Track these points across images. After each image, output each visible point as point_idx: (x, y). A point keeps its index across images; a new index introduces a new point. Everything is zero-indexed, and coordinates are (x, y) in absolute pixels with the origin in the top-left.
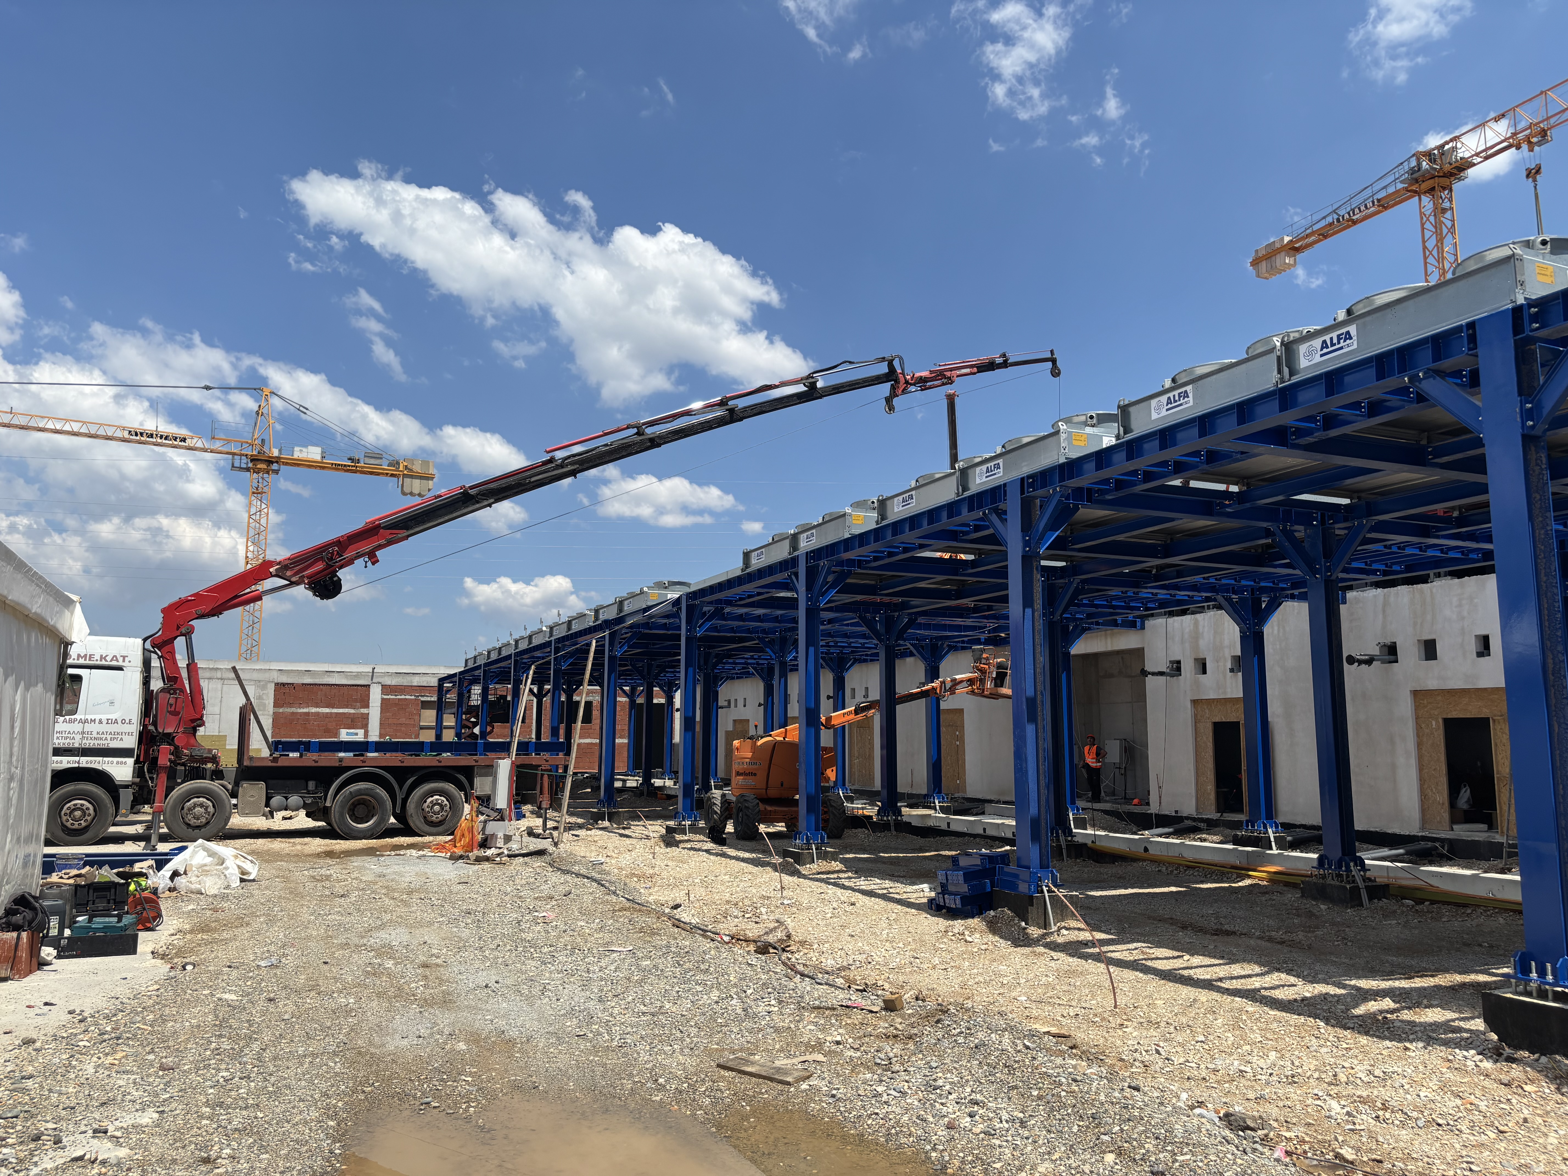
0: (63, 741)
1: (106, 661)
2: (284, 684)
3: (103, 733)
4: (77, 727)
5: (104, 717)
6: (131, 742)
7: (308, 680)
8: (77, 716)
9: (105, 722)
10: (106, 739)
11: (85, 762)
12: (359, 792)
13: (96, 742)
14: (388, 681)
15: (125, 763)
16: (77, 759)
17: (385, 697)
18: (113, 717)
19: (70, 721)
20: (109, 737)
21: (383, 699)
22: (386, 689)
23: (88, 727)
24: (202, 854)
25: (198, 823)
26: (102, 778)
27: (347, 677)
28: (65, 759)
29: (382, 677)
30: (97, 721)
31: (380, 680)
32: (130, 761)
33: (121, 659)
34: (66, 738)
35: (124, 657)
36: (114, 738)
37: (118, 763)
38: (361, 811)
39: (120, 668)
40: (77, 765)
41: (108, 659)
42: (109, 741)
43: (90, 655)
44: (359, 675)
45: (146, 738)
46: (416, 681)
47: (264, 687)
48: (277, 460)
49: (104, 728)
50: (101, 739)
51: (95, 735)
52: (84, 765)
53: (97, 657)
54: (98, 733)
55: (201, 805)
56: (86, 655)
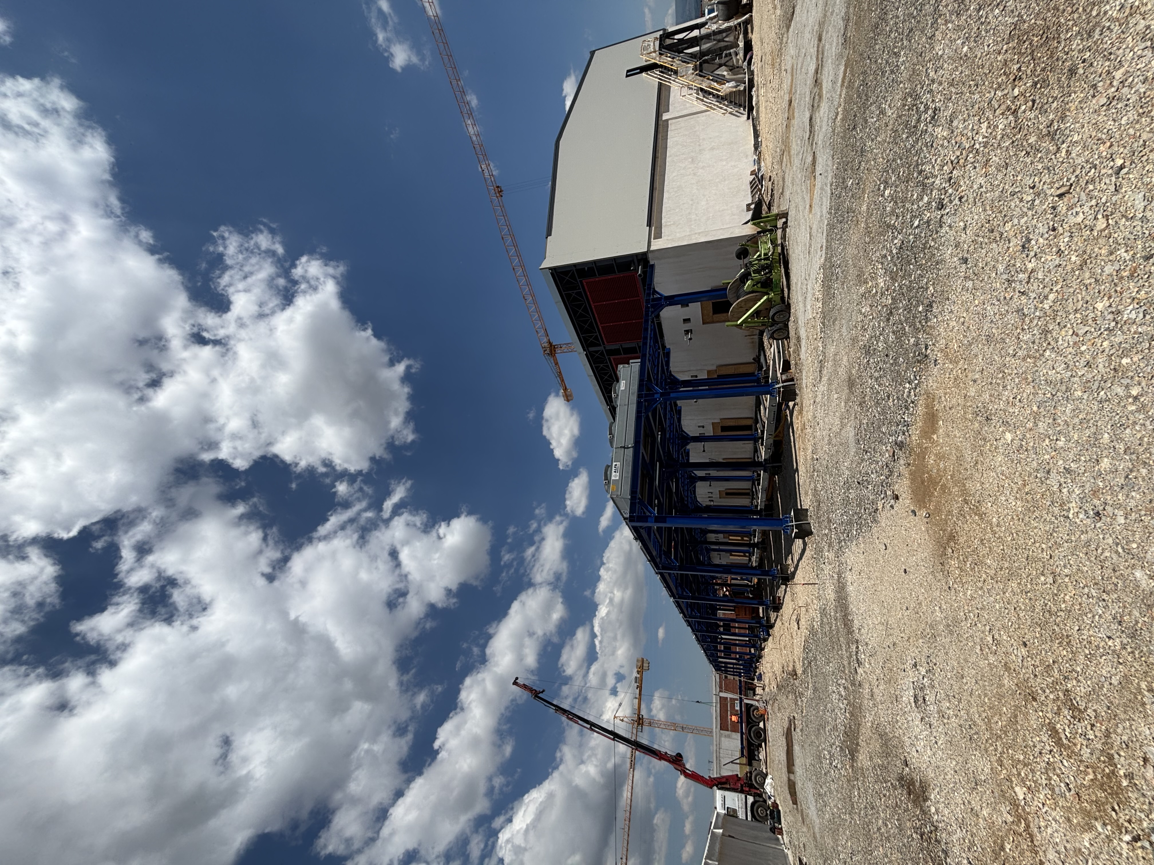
7: (719, 718)
14: (718, 690)
17: (724, 691)
18: (737, 800)
19: (739, 810)
22: (721, 691)
26: (753, 805)
27: (717, 704)
28: (748, 815)
29: (717, 692)
30: (738, 805)
32: (748, 797)
34: (743, 814)
35: (722, 795)
37: (749, 800)
39: (725, 797)
42: (743, 802)
44: (716, 700)
46: (718, 680)
48: (639, 715)
49: (740, 803)
51: (742, 806)
52: (750, 810)
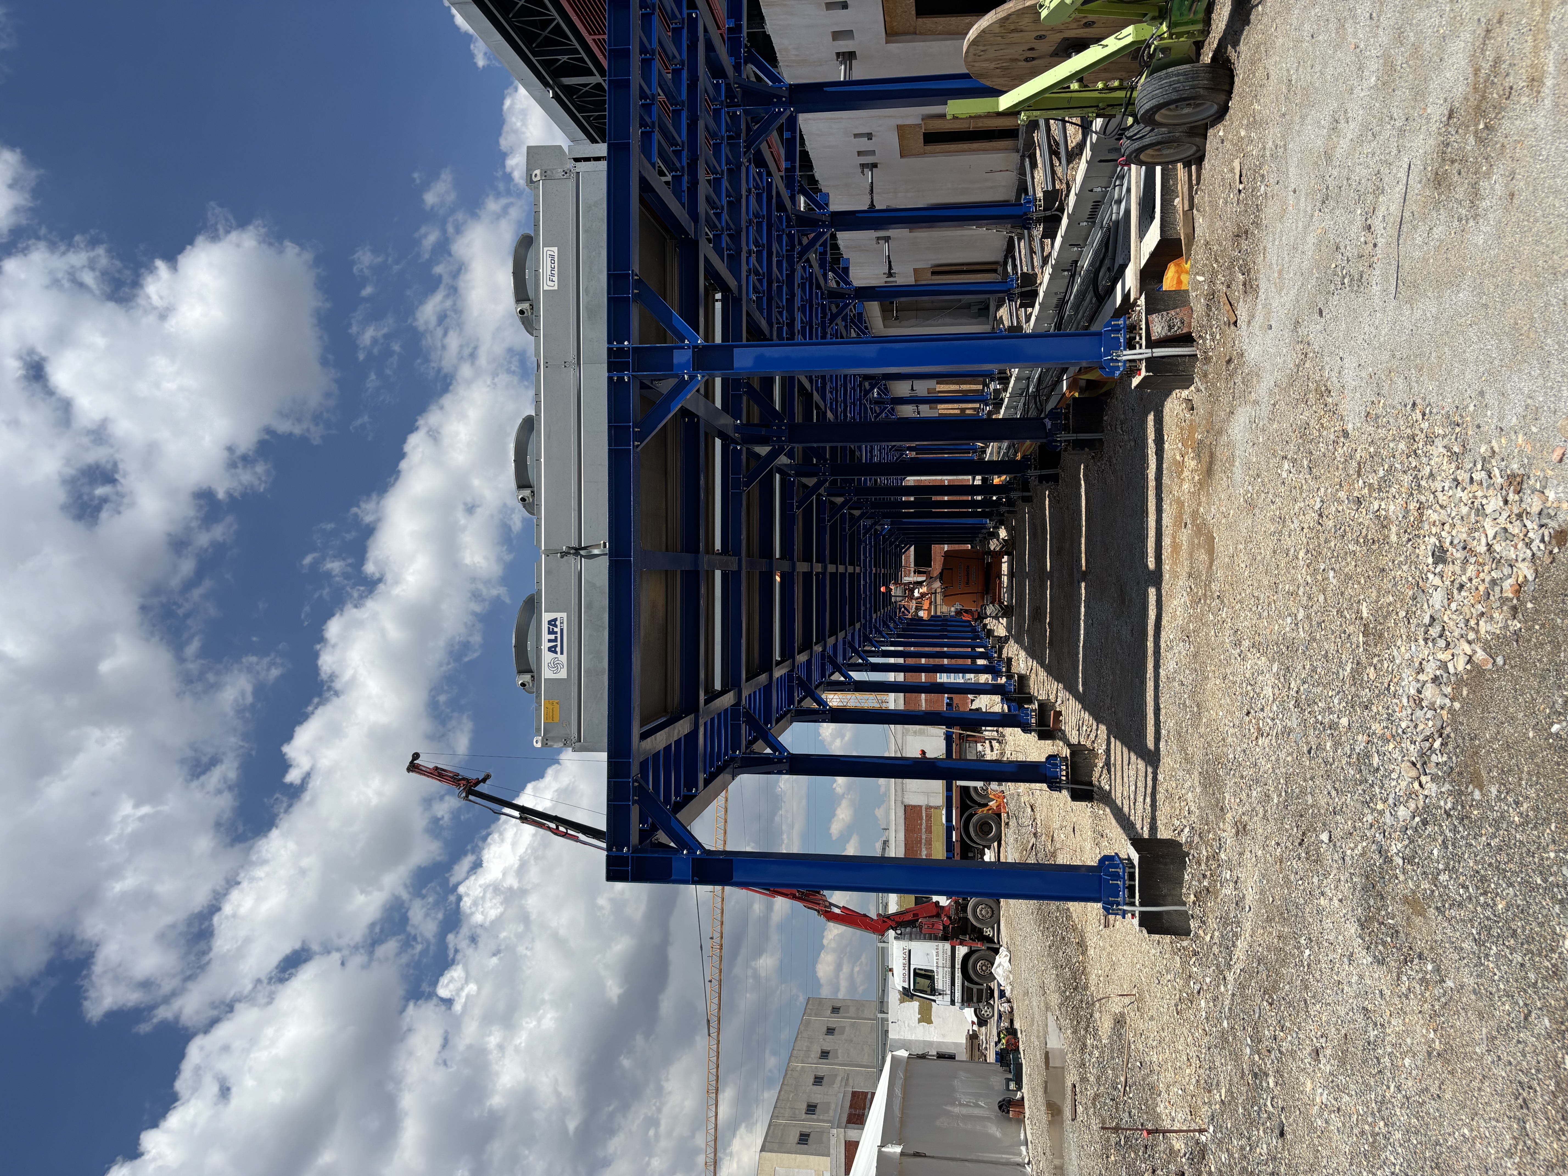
0: (947, 975)
1: (906, 957)
3: (943, 958)
4: (940, 970)
5: (935, 958)
6: (947, 946)
8: (935, 970)
9: (937, 957)
10: (946, 957)
11: (958, 966)
12: (975, 831)
13: (948, 961)
15: (958, 948)
16: (956, 969)
18: (935, 954)
19: (937, 972)
20: (945, 955)
23: (940, 964)
24: (998, 970)
25: (990, 912)
26: (966, 958)
33: (905, 950)
36: (946, 953)
38: (986, 828)
39: (910, 951)
40: (960, 969)
43: (903, 964)
45: (945, 938)
49: (940, 958)
50: (946, 959)
52: (960, 966)
53: (904, 961)
55: (981, 911)
56: (903, 966)
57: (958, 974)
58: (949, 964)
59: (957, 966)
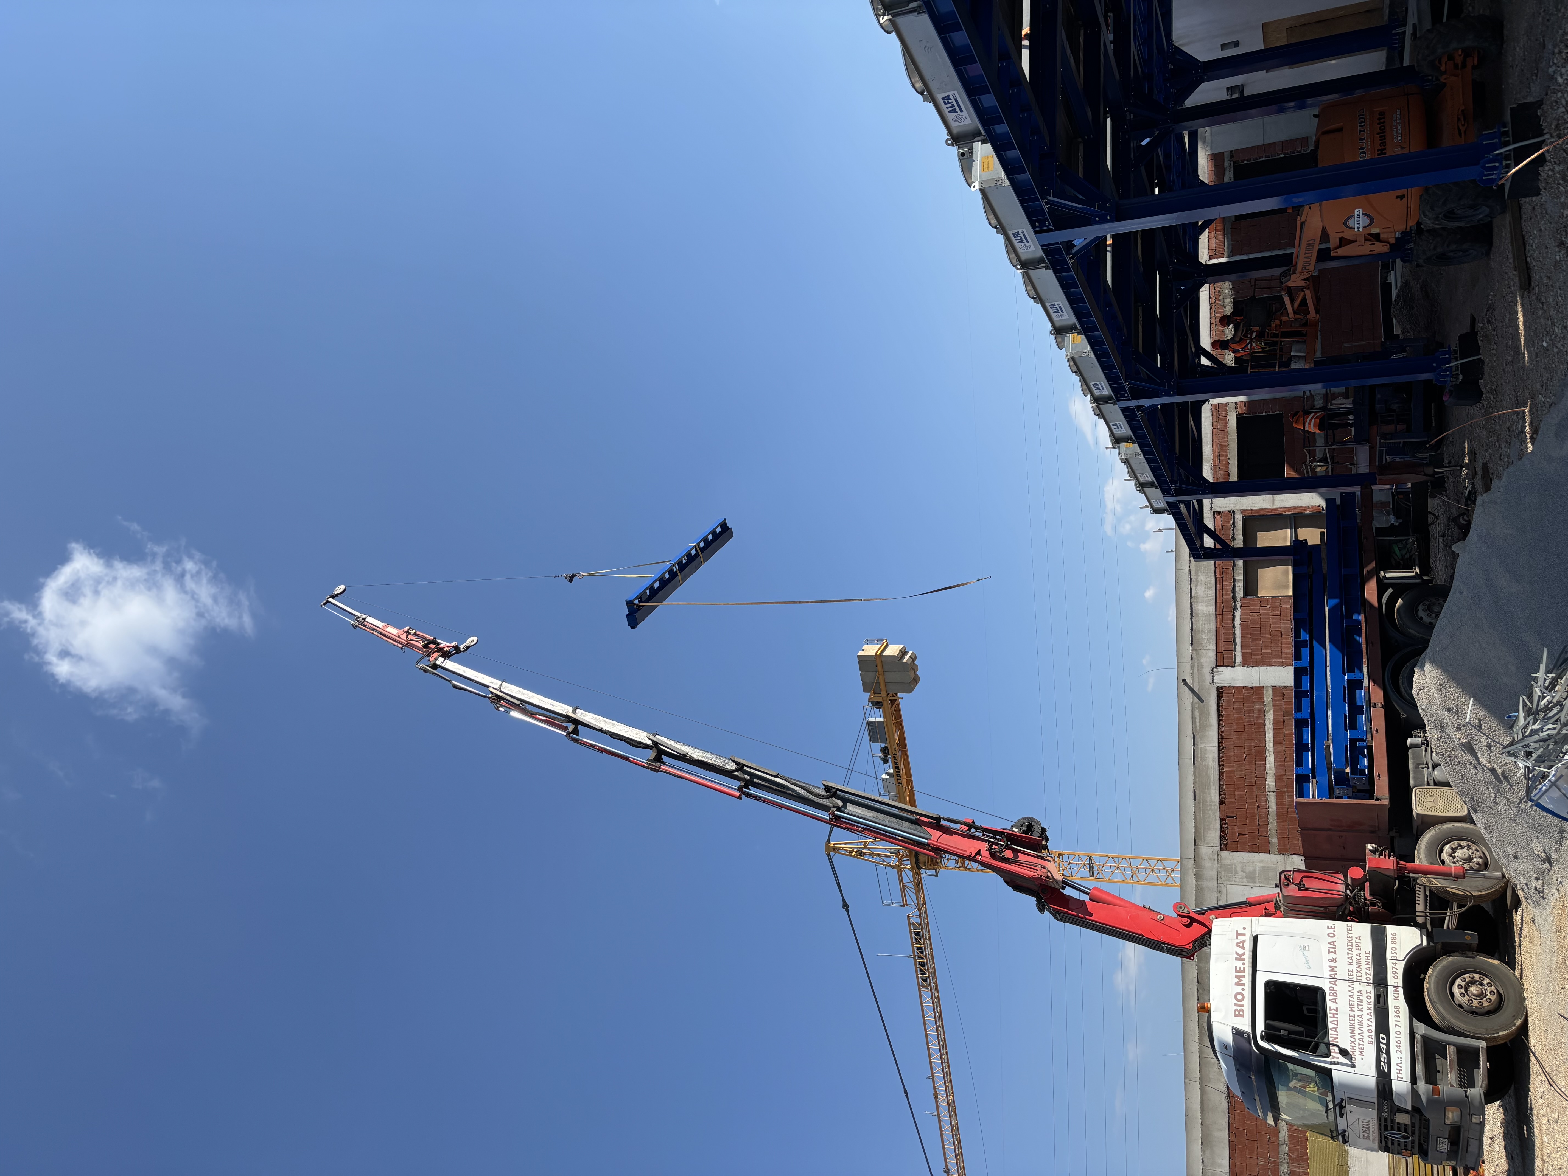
0: (1365, 1004)
1: (1244, 954)
2: (1222, 837)
3: (1351, 958)
4: (1342, 988)
5: (1327, 956)
6: (1363, 931)
7: (1214, 795)
8: (1326, 987)
9: (1332, 956)
10: (1359, 955)
11: (1395, 981)
13: (1364, 966)
14: (1209, 656)
15: (1394, 934)
16: (1390, 990)
17: (1239, 659)
20: (1355, 952)
21: (1244, 664)
22: (1224, 658)
23: (1342, 973)
27: (1204, 727)
28: (1391, 1003)
29: (1200, 666)
30: (1332, 964)
31: (1207, 670)
32: (1390, 929)
33: (1241, 938)
34: (1360, 1000)
35: (1238, 935)
36: (1357, 945)
37: (1394, 942)
40: (1401, 990)
41: (1241, 951)
42: (1362, 952)
43: (1236, 971)
44: (1199, 708)
45: (1353, 913)
47: (1231, 870)
50: (1359, 960)
51: (1354, 967)
52: (1400, 982)
53: (1239, 964)
54: (1350, 964)
56: (1236, 976)
57: (1398, 1004)
58: (1367, 972)
59: (1391, 981)
